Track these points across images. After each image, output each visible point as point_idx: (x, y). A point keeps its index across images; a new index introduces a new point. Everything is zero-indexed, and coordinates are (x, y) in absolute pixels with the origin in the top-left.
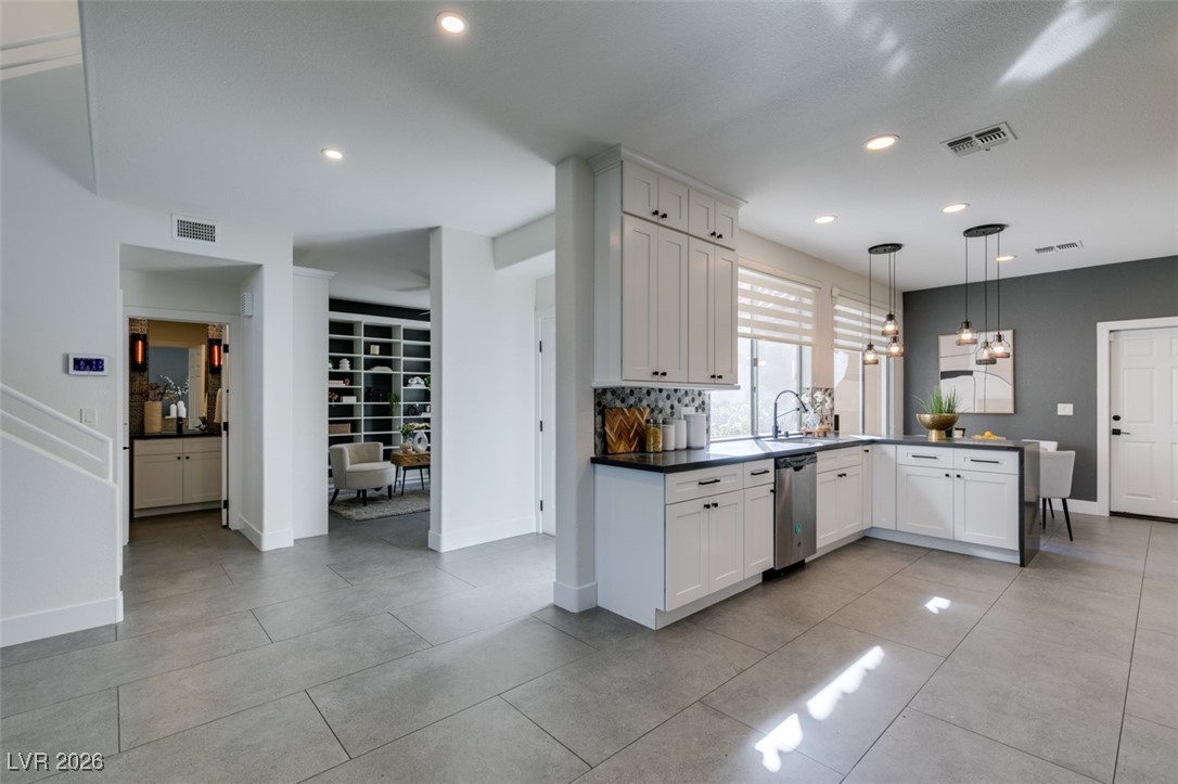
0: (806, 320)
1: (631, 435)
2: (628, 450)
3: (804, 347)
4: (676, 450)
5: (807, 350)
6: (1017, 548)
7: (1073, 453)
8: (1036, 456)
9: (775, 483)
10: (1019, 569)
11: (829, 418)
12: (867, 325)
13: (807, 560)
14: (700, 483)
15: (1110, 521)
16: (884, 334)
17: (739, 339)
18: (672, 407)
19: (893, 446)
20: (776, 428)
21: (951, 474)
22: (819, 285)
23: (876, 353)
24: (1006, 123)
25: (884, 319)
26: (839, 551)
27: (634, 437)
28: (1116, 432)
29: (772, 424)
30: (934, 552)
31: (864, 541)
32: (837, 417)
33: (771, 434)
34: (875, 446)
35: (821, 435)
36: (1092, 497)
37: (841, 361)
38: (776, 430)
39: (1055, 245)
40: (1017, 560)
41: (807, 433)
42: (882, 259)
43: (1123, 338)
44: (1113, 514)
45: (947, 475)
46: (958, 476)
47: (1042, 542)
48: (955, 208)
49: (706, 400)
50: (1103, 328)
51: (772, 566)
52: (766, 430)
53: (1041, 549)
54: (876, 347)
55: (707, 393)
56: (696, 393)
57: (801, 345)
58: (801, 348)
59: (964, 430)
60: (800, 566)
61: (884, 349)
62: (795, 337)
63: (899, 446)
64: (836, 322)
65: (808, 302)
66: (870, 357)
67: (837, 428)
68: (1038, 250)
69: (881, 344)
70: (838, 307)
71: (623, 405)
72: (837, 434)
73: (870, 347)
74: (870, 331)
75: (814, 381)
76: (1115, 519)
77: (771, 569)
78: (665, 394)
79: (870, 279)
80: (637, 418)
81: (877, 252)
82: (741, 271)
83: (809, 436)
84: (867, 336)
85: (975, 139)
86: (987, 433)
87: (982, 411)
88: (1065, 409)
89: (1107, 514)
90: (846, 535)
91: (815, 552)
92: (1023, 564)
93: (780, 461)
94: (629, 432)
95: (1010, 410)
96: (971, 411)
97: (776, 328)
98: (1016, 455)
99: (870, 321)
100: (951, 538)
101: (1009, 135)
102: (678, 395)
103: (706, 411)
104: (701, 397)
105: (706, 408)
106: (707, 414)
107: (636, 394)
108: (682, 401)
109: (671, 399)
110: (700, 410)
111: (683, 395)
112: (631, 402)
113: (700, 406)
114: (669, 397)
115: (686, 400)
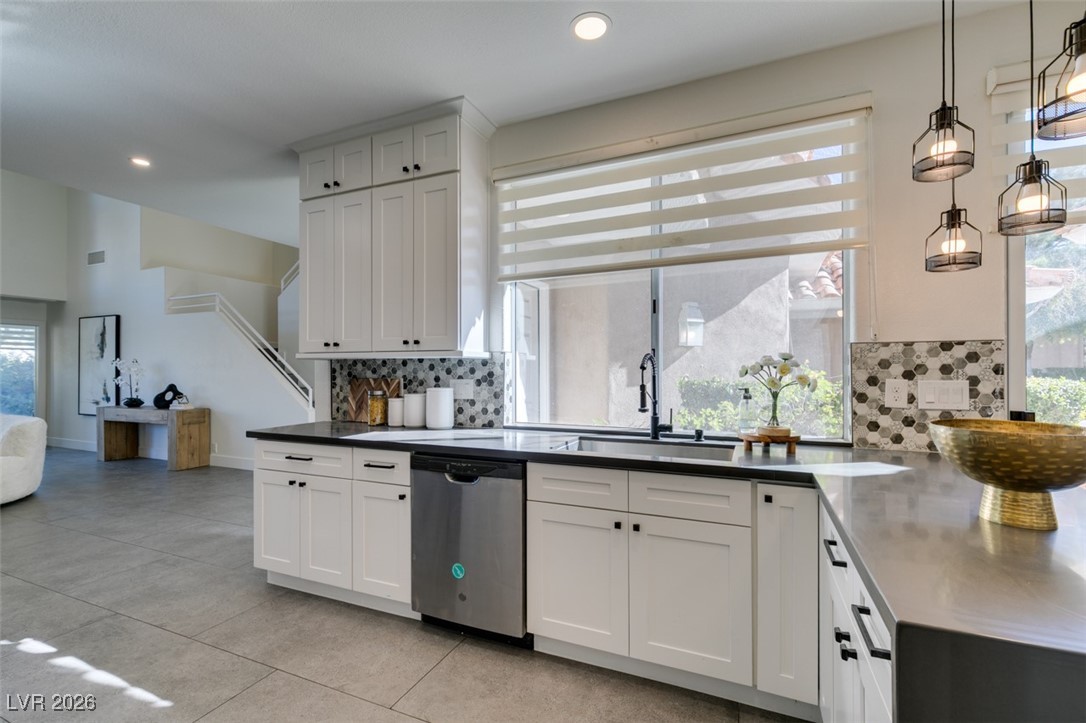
49: (497, 371)
56: (479, 362)
71: (372, 376)
78: (426, 365)
102: (446, 365)
103: (495, 385)
104: (487, 367)
105: (495, 382)
106: (498, 390)
107: (389, 365)
108: (453, 372)
109: (435, 370)
110: (484, 384)
111: (454, 365)
112: (383, 373)
113: (484, 379)
114: (432, 367)
115: (460, 371)
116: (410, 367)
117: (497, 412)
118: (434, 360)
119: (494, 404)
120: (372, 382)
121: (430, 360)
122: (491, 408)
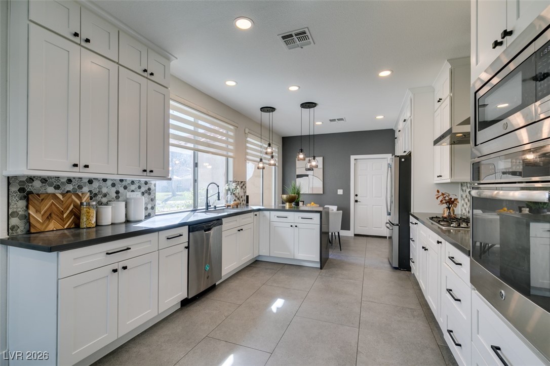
0: (230, 143)
1: (65, 216)
2: (61, 227)
3: (229, 159)
4: (112, 224)
5: (231, 160)
6: (319, 261)
7: (341, 211)
8: (328, 213)
9: (189, 242)
10: (320, 270)
11: (243, 197)
12: (260, 149)
13: (217, 284)
14: (107, 254)
15: (354, 239)
16: (266, 153)
17: (170, 147)
18: (117, 192)
19: (269, 212)
20: (207, 203)
21: (293, 226)
22: (237, 125)
23: (264, 163)
24: (308, 28)
25: (266, 146)
26: (238, 274)
27: (68, 217)
28: (356, 201)
29: (206, 202)
30: (286, 266)
31: (256, 263)
32: (247, 197)
33: (205, 207)
34: (261, 212)
35: (236, 206)
36: (349, 229)
37: (250, 168)
38: (208, 206)
39: (336, 118)
40: (319, 266)
41: (228, 206)
42: (266, 115)
43: (359, 163)
44: (355, 235)
45: (291, 226)
46: (296, 226)
47: (330, 253)
48: (294, 88)
49: (152, 187)
50: (353, 157)
51: (186, 296)
52: (202, 206)
53: (330, 257)
54: (264, 161)
55: (153, 182)
56: (143, 182)
57: (227, 157)
58: (227, 159)
59: (303, 202)
60: (213, 288)
61: (267, 162)
62: (225, 153)
63: (271, 212)
64: (247, 147)
65: (231, 134)
66: (261, 165)
67: (247, 202)
68: (330, 120)
69: (266, 159)
70: (248, 139)
71: (57, 191)
72: (247, 205)
73: (261, 160)
74: (261, 152)
75: (234, 177)
76: (356, 237)
77: (186, 298)
78: (109, 183)
79: (261, 125)
80: (73, 201)
81: (264, 111)
82: (172, 102)
83: (229, 208)
84: (259, 154)
85: (295, 37)
86: (312, 203)
87: (312, 193)
88: (340, 192)
89: (353, 236)
90: (243, 263)
91: (221, 279)
92: (321, 268)
93: (193, 227)
94: (62, 213)
95: (322, 192)
96: (307, 193)
97: (209, 145)
98: (318, 215)
99: (261, 147)
100: (293, 258)
101: (311, 40)
102: (124, 183)
103: (151, 195)
104: (148, 185)
105: (152, 193)
106: (153, 197)
107: (74, 182)
108: (128, 188)
109: (116, 187)
110: (146, 194)
111: (129, 184)
112: (68, 189)
113: (146, 192)
114: (113, 185)
115: (133, 187)
116: (95, 185)
117: (153, 208)
118: (115, 180)
119: (151, 204)
120: (61, 197)
121: (112, 180)
122: (149, 206)
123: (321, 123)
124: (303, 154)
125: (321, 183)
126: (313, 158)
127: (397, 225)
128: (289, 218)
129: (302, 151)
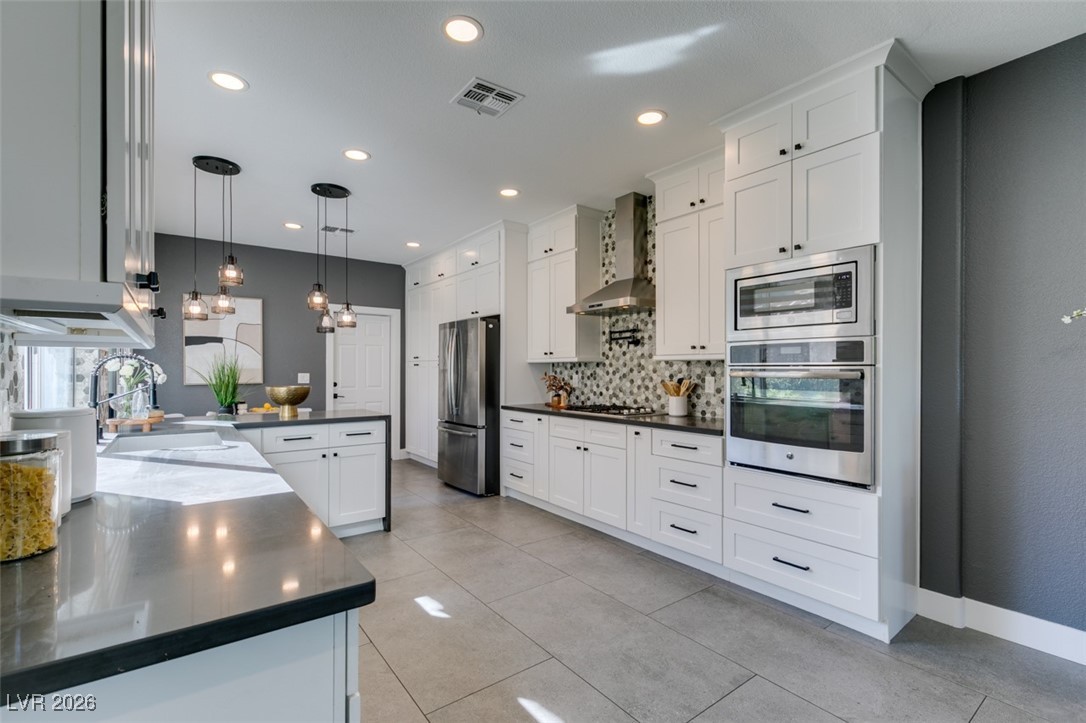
19: (257, 431)
21: (327, 454)
28: (336, 396)
40: (380, 527)
45: (324, 456)
46: (335, 455)
48: (356, 155)
63: (266, 431)
81: (206, 167)
85: (492, 95)
88: (304, 378)
92: (388, 530)
95: (260, 380)
123: (299, 227)
124: (321, 295)
125: (260, 358)
126: (345, 306)
127: (483, 427)
128: (316, 438)
129: (319, 287)
